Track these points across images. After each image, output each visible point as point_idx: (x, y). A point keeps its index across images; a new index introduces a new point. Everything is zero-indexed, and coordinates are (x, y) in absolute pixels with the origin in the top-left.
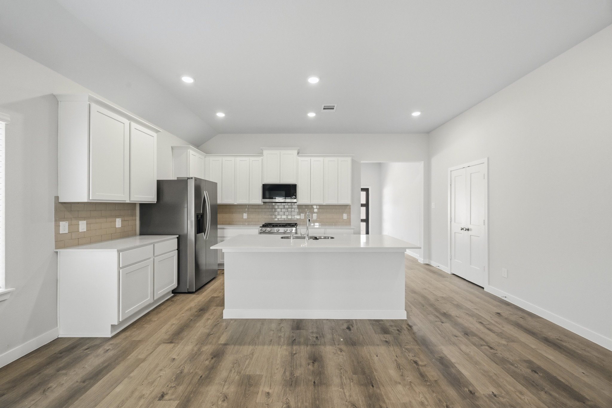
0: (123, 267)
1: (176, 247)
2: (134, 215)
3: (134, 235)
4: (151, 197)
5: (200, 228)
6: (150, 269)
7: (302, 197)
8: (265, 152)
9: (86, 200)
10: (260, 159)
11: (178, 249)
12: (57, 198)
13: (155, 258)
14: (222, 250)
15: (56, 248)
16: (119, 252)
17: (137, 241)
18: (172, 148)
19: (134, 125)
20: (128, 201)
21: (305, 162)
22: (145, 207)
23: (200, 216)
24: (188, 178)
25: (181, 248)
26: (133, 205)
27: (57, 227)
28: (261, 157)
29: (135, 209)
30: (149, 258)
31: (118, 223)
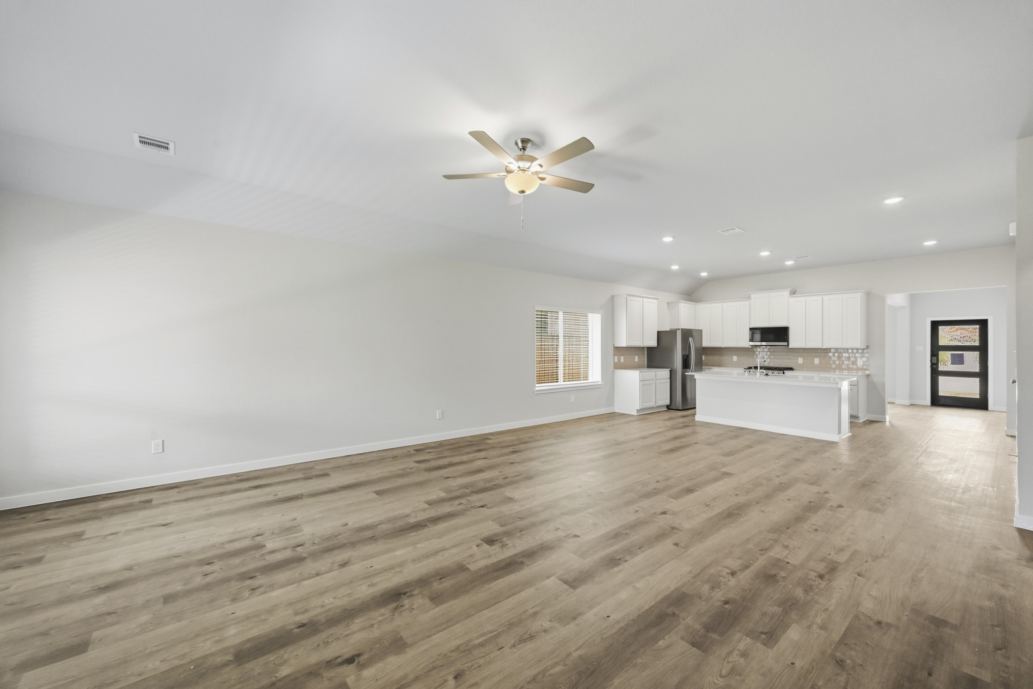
0: (642, 381)
1: (669, 377)
2: (644, 354)
3: (644, 367)
4: (654, 343)
5: (686, 364)
6: (654, 385)
7: (795, 340)
8: (753, 296)
9: (625, 346)
10: (747, 303)
11: (670, 378)
12: (614, 345)
13: (657, 381)
14: (694, 375)
15: (614, 369)
16: (640, 372)
17: (646, 370)
18: (668, 303)
19: (645, 300)
20: (642, 346)
21: (798, 302)
22: (650, 350)
23: (685, 357)
24: (677, 329)
25: (672, 378)
26: (644, 348)
27: (614, 358)
28: (749, 301)
29: (644, 351)
30: (653, 380)
31: (636, 359)
